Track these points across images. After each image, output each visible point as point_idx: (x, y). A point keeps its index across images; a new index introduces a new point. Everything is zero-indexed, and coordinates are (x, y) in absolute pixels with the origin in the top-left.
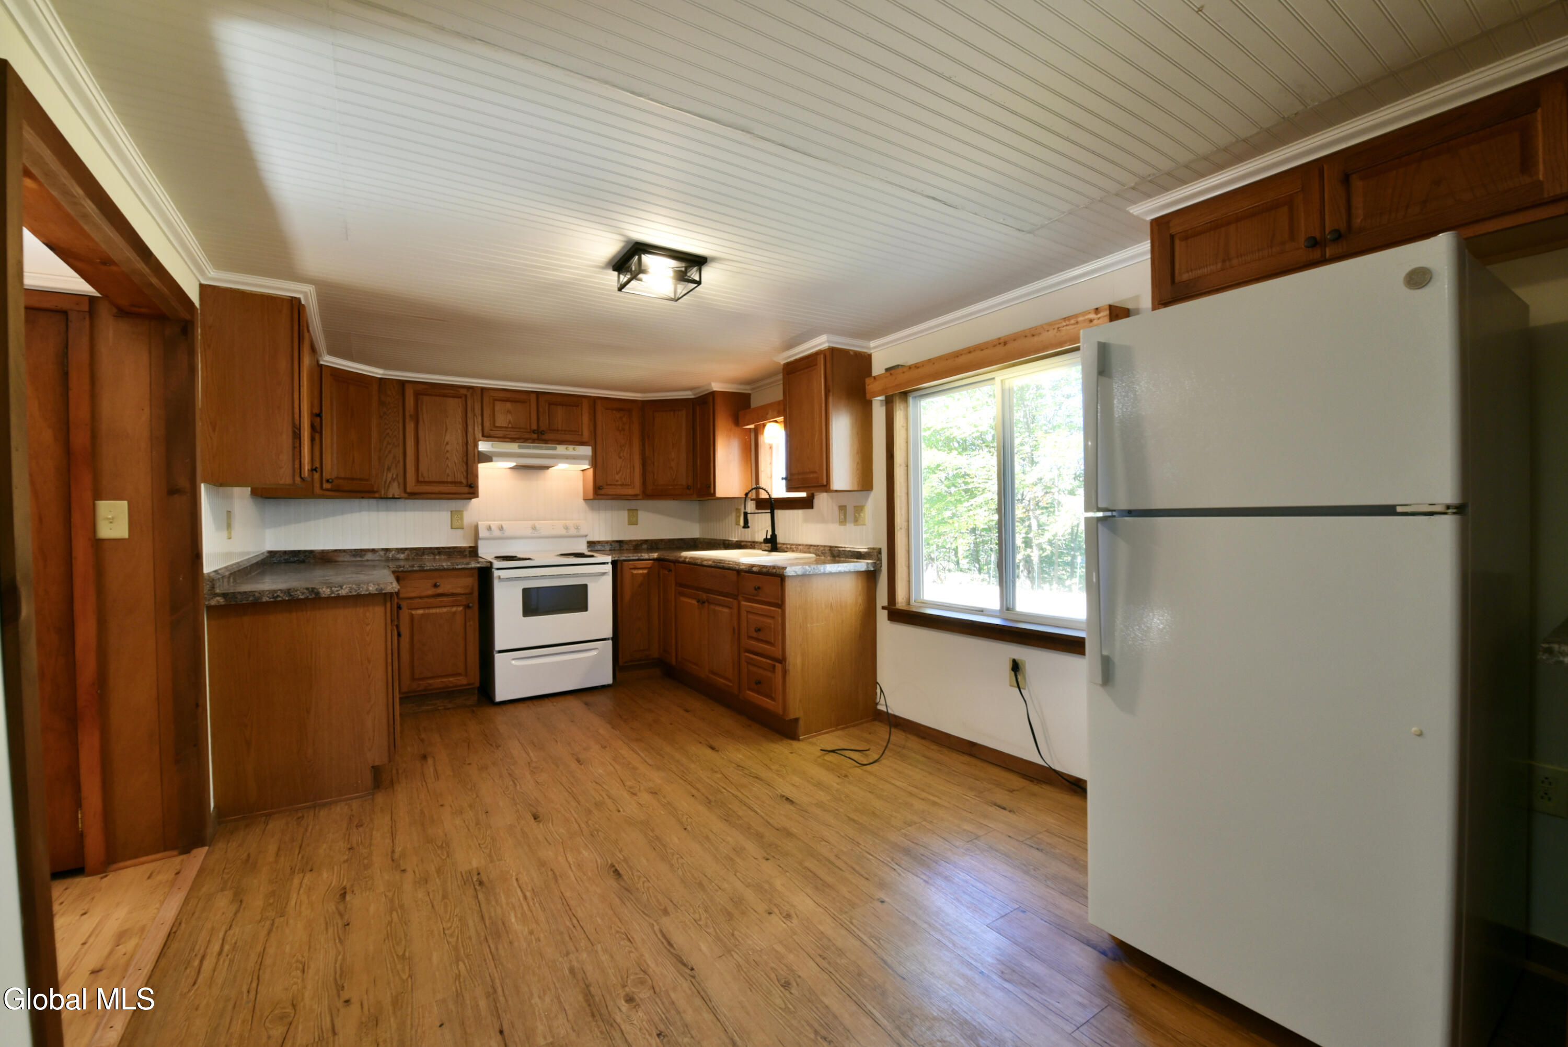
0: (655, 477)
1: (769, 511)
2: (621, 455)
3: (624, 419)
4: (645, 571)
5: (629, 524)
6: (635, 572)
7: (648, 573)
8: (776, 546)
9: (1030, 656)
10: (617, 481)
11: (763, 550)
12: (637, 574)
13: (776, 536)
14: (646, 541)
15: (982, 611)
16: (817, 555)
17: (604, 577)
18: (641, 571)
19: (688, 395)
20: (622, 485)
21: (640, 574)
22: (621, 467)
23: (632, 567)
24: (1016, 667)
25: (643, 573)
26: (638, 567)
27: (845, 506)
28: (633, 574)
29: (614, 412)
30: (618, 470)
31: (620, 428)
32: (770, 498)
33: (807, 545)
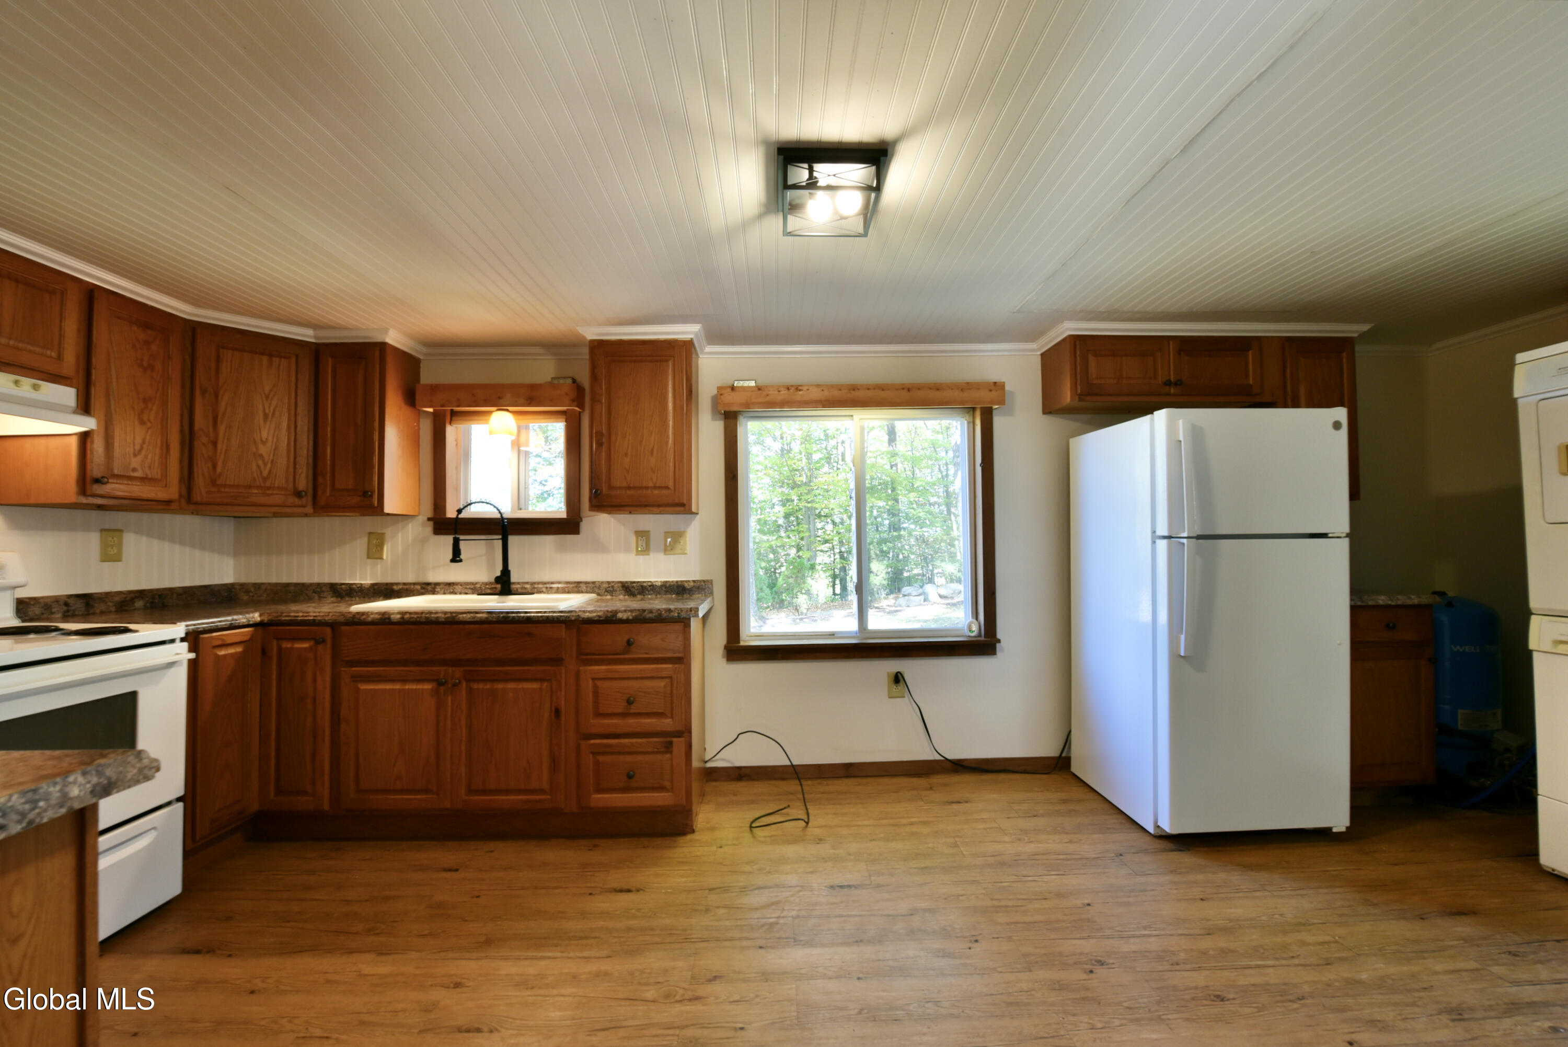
0: (219, 469)
1: (500, 537)
2: (145, 417)
3: (154, 347)
4: (239, 649)
5: (103, 560)
6: (222, 652)
7: (244, 652)
8: (509, 588)
9: (911, 668)
10: (134, 470)
11: (478, 595)
12: (225, 656)
13: (509, 572)
14: (141, 594)
15: (834, 635)
16: (598, 594)
17: (173, 670)
18: (231, 651)
19: (306, 335)
20: (143, 479)
21: (232, 654)
22: (144, 442)
23: (219, 642)
24: (898, 678)
25: (236, 653)
26: (229, 642)
27: (648, 532)
28: (217, 656)
29: (135, 328)
30: (137, 447)
31: (145, 364)
32: (502, 518)
33: (575, 582)
